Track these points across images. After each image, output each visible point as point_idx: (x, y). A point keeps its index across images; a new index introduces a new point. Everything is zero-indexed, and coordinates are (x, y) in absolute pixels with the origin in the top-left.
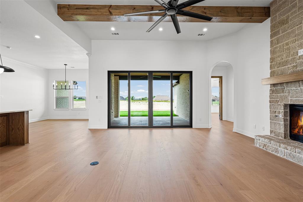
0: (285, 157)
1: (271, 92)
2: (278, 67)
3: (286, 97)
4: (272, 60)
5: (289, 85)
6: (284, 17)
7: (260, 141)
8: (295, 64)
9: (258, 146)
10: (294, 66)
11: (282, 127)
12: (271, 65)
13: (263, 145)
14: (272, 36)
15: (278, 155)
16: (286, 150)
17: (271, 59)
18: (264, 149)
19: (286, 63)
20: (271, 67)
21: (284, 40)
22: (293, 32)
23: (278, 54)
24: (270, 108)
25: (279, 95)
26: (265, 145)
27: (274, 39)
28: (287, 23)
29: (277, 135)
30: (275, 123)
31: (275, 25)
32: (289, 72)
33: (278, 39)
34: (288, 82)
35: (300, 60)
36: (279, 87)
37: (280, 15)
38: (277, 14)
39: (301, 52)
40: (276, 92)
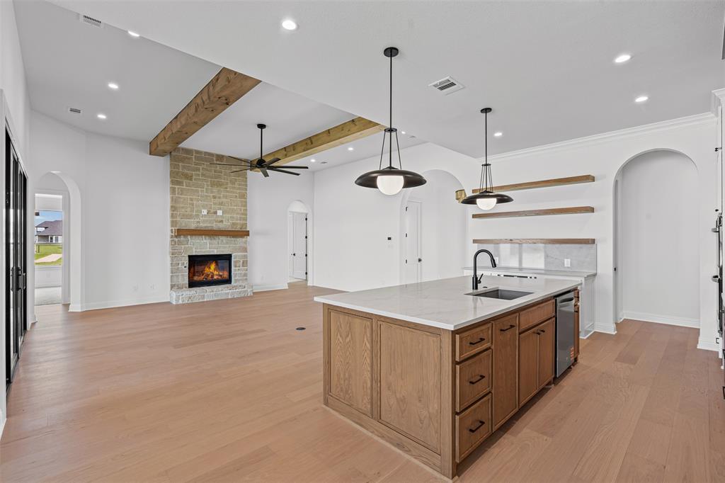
0: (211, 299)
1: (173, 243)
2: (182, 219)
3: (191, 248)
4: (173, 208)
5: (194, 237)
6: (189, 172)
7: (184, 296)
8: (198, 220)
9: (180, 302)
10: (198, 222)
11: (186, 278)
12: (172, 214)
13: (188, 298)
14: (172, 182)
15: (205, 300)
16: (212, 293)
17: (172, 207)
18: (189, 302)
19: (190, 217)
20: (172, 216)
21: (188, 194)
22: (197, 191)
23: (182, 205)
24: (172, 260)
25: (183, 246)
26: (190, 298)
27: (177, 187)
28: (191, 180)
29: (180, 288)
30: (177, 276)
31: (178, 173)
32: (193, 226)
33: (182, 190)
34: (192, 235)
35: (202, 218)
36: (182, 238)
37: (184, 167)
38: (180, 164)
39: (205, 212)
40: (180, 243)
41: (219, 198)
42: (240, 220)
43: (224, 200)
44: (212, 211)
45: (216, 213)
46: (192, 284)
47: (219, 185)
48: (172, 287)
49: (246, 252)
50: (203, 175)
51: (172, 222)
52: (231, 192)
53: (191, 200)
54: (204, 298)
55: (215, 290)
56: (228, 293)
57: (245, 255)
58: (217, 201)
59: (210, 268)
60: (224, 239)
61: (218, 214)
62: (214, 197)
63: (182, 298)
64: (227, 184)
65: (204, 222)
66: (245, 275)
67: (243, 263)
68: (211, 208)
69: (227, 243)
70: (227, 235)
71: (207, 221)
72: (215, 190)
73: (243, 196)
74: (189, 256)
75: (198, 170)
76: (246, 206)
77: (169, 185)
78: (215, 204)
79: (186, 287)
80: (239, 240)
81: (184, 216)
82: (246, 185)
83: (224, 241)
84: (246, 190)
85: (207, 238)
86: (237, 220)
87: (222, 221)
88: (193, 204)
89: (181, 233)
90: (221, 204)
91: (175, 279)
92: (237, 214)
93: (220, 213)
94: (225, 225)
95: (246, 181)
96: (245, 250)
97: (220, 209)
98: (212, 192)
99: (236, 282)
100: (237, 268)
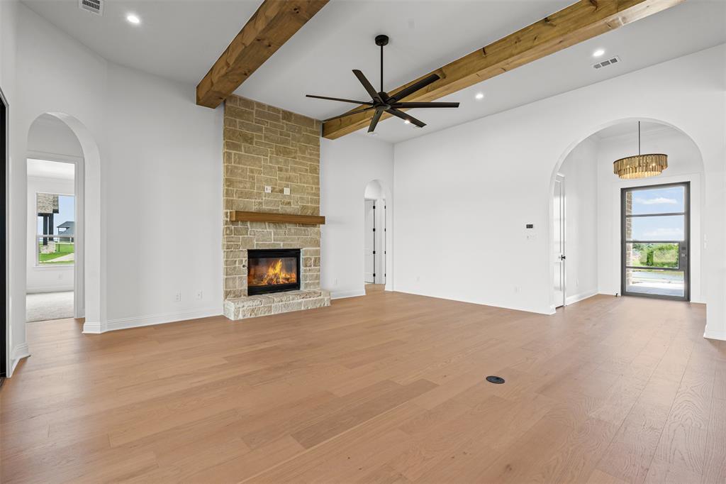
0: (280, 312)
1: (228, 232)
2: (239, 197)
3: (251, 240)
4: (229, 182)
5: (254, 224)
6: (249, 132)
7: (245, 308)
8: (260, 200)
9: (241, 317)
10: (260, 203)
11: (244, 281)
12: (227, 190)
13: (250, 311)
14: (228, 145)
15: (273, 313)
16: (281, 303)
17: (227, 180)
18: (252, 317)
19: (249, 195)
20: (227, 193)
21: (248, 163)
22: (259, 159)
23: (239, 178)
24: (227, 257)
25: (241, 237)
26: (253, 310)
27: (233, 152)
28: (251, 143)
29: (237, 296)
30: (234, 279)
31: (234, 132)
32: (254, 208)
33: (240, 157)
34: (252, 221)
35: (265, 198)
36: (240, 225)
37: (242, 125)
38: (238, 120)
39: (268, 189)
40: (237, 232)
41: (287, 170)
42: (312, 203)
43: (292, 174)
44: (278, 188)
45: (282, 191)
46: (253, 291)
47: (286, 152)
48: (227, 294)
49: (319, 246)
50: (266, 137)
51: (227, 202)
52: (300, 163)
53: (252, 171)
54: (270, 311)
55: (284, 298)
56: (300, 303)
57: (317, 251)
58: (283, 174)
59: (274, 268)
60: (292, 228)
61: (285, 193)
62: (280, 170)
63: (244, 311)
64: (296, 152)
65: (267, 203)
66: (318, 277)
67: (315, 261)
68: (276, 185)
69: (295, 234)
70: (295, 223)
71: (271, 202)
72: (281, 159)
73: (315, 170)
74: (250, 252)
75: (260, 130)
76: (318, 184)
77: (221, 149)
78: (281, 179)
79: (245, 295)
80: (311, 230)
81: (243, 194)
82: (318, 156)
83: (293, 231)
84: (318, 161)
85: (272, 225)
86: (308, 202)
87: (289, 203)
88: (253, 178)
89: (240, 217)
90: (289, 179)
91: (230, 283)
92: (308, 193)
93: (287, 191)
94: (294, 208)
95: (318, 150)
96: (317, 244)
97: (287, 186)
98: (278, 162)
99: (306, 287)
100: (308, 268)
